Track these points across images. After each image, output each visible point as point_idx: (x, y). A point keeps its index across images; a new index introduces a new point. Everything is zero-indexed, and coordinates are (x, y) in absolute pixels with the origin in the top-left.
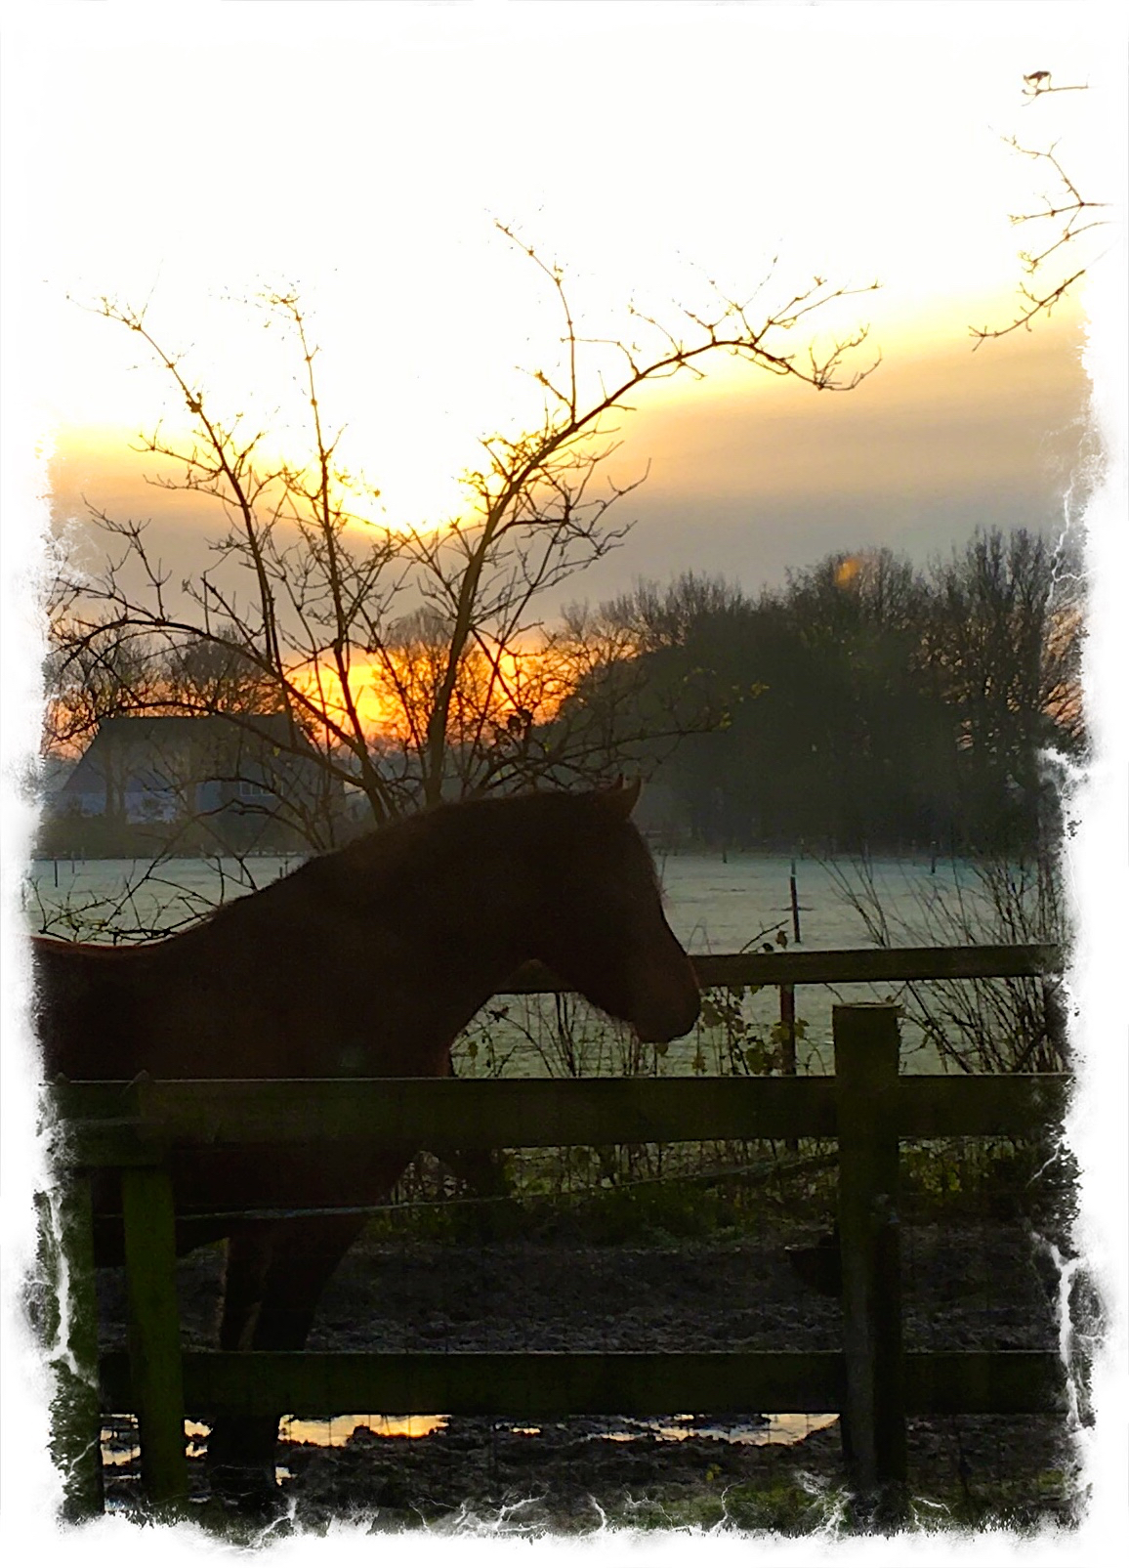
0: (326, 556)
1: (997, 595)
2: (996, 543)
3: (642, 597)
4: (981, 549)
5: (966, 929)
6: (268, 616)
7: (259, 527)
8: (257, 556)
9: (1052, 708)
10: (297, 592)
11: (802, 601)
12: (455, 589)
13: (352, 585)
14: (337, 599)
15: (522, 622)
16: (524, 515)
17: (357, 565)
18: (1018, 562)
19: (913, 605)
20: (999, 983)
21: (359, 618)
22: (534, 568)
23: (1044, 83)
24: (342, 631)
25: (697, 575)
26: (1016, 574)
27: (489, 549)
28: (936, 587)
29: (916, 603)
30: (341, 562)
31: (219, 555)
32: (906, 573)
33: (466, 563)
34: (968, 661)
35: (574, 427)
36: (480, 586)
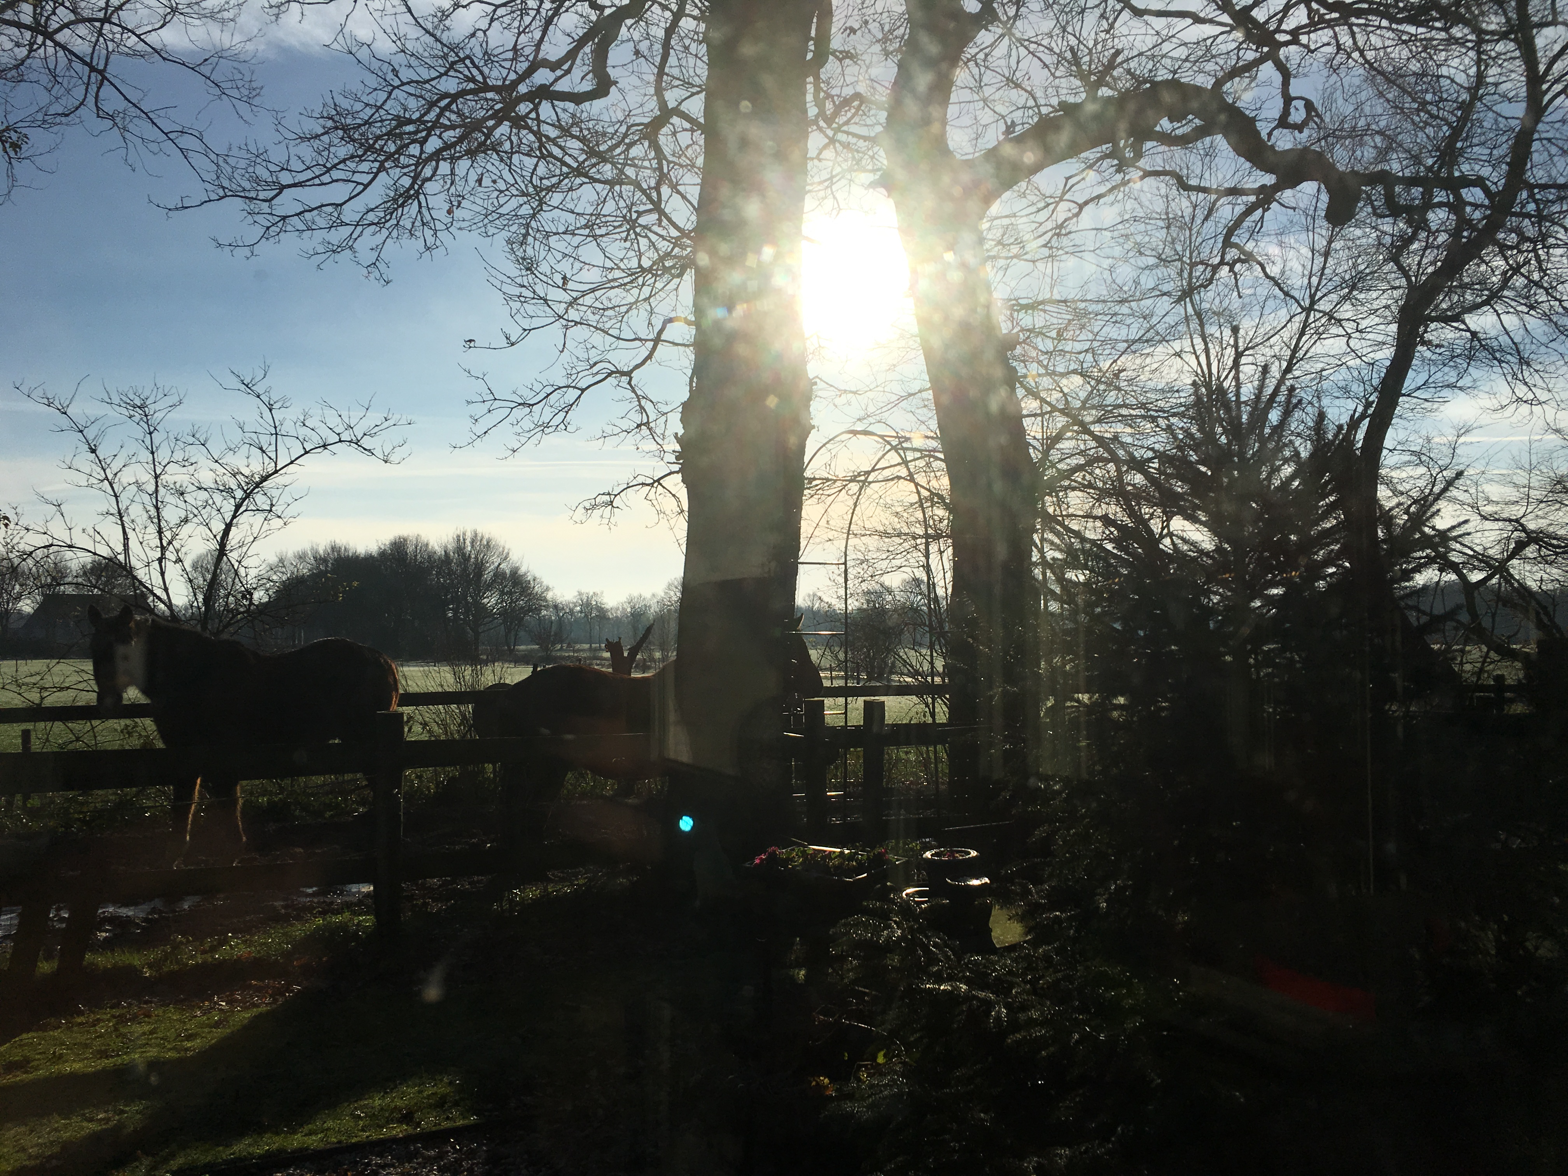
0: (156, 520)
1: (464, 554)
2: (464, 534)
3: (312, 549)
4: (458, 536)
5: (442, 686)
6: (126, 546)
7: (123, 507)
8: (121, 517)
9: (486, 601)
10: (140, 536)
11: (383, 554)
12: (218, 538)
13: (168, 535)
14: (161, 539)
15: (249, 553)
16: (252, 507)
17: (171, 525)
18: (473, 542)
19: (429, 557)
20: (454, 706)
21: (171, 548)
22: (256, 531)
23: (472, 344)
24: (163, 554)
25: (338, 541)
26: (472, 546)
27: (235, 521)
28: (440, 551)
29: (431, 555)
30: (163, 524)
31: (102, 517)
32: (427, 545)
33: (224, 527)
34: (452, 581)
35: (276, 472)
36: (230, 537)
